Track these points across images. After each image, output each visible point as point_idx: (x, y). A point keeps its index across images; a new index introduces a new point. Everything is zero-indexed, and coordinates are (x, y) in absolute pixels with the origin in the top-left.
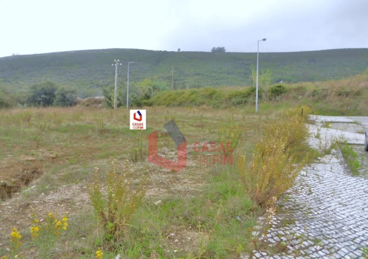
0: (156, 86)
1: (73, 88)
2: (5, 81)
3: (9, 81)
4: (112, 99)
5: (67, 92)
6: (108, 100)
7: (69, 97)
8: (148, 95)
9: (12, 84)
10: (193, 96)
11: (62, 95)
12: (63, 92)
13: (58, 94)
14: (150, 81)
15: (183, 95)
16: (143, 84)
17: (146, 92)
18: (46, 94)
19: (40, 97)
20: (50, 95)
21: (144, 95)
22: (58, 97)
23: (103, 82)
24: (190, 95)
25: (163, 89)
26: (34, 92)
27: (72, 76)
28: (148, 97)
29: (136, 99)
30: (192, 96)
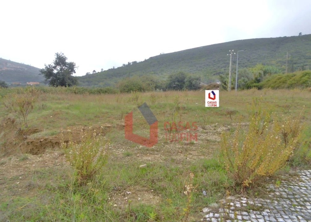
0: (268, 70)
1: (198, 76)
2: (154, 73)
3: (157, 73)
4: (227, 83)
5: (193, 80)
6: (223, 84)
7: (195, 83)
8: (258, 79)
9: (159, 75)
10: (305, 78)
11: (190, 81)
12: (190, 80)
13: (187, 81)
14: (262, 66)
15: (294, 77)
16: (255, 70)
17: (256, 76)
18: (178, 81)
19: (175, 84)
20: (181, 82)
21: (254, 78)
22: (187, 83)
23: (225, 70)
24: (302, 77)
25: (276, 73)
26: (171, 80)
27: (200, 67)
28: (258, 81)
29: (246, 83)
30: (303, 78)
